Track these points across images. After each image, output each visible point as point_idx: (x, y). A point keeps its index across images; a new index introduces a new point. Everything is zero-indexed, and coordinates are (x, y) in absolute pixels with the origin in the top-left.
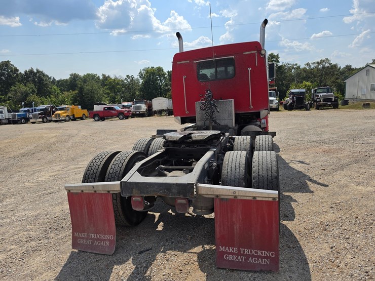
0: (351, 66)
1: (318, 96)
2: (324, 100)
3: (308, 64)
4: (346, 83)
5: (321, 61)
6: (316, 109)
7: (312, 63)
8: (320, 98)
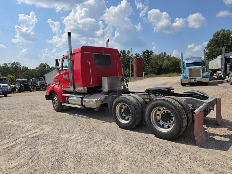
0: (28, 68)
1: (35, 83)
2: (40, 85)
3: (5, 64)
4: (45, 76)
5: (14, 63)
6: (36, 91)
7: (8, 64)
8: (38, 84)
